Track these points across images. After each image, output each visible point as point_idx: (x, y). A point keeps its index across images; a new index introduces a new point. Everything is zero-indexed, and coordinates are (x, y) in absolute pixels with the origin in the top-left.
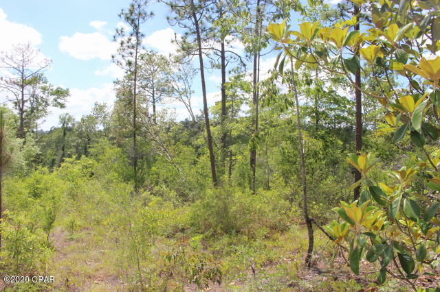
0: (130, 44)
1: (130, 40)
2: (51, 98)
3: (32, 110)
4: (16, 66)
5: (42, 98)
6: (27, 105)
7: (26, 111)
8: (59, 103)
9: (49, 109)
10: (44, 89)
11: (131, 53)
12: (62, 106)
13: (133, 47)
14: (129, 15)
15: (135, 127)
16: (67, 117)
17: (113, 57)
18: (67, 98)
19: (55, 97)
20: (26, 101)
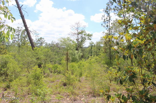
0: (107, 20)
1: (107, 18)
2: (87, 37)
3: (82, 41)
4: (76, 29)
5: (84, 37)
6: (80, 40)
7: (79, 42)
8: (89, 39)
9: (87, 40)
10: (85, 35)
11: (108, 23)
12: (90, 39)
13: (108, 21)
14: (106, 10)
15: (110, 46)
16: (92, 42)
17: (102, 25)
18: (92, 37)
19: (88, 37)
20: (79, 39)
